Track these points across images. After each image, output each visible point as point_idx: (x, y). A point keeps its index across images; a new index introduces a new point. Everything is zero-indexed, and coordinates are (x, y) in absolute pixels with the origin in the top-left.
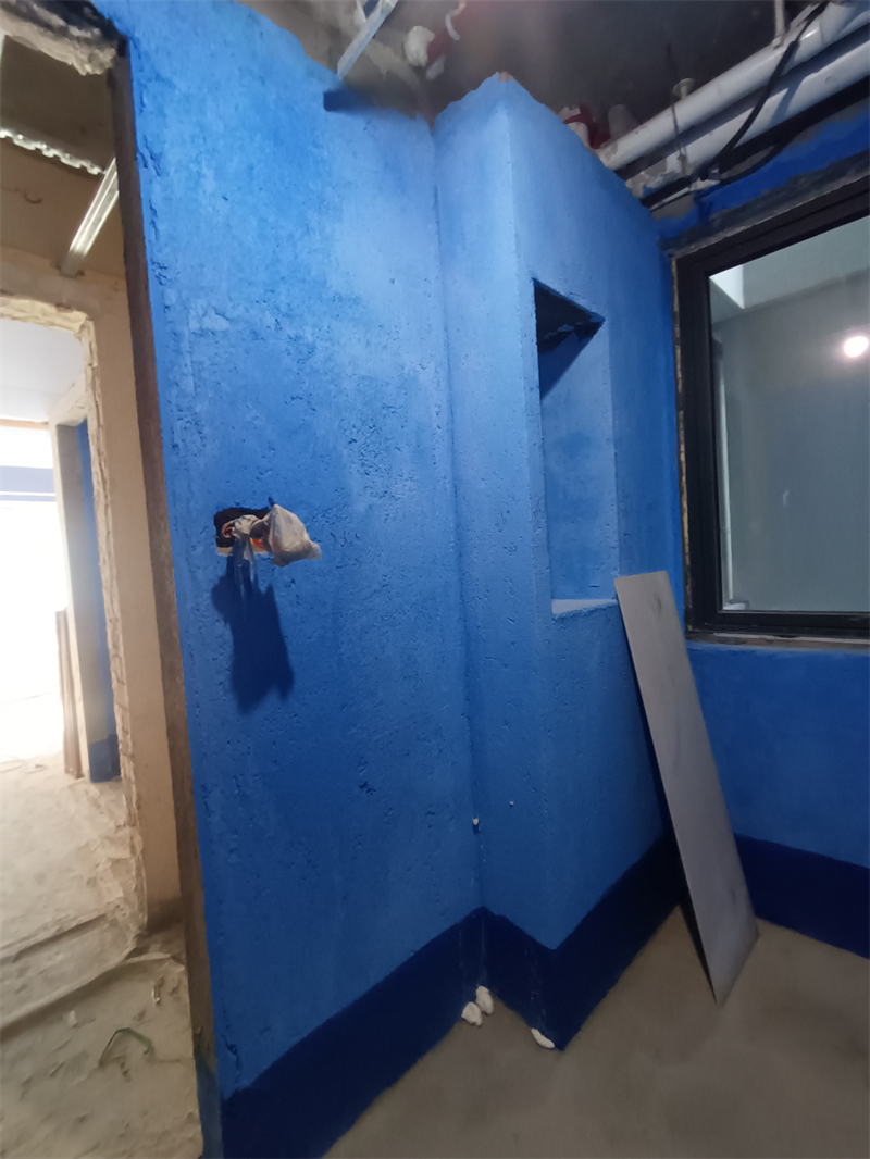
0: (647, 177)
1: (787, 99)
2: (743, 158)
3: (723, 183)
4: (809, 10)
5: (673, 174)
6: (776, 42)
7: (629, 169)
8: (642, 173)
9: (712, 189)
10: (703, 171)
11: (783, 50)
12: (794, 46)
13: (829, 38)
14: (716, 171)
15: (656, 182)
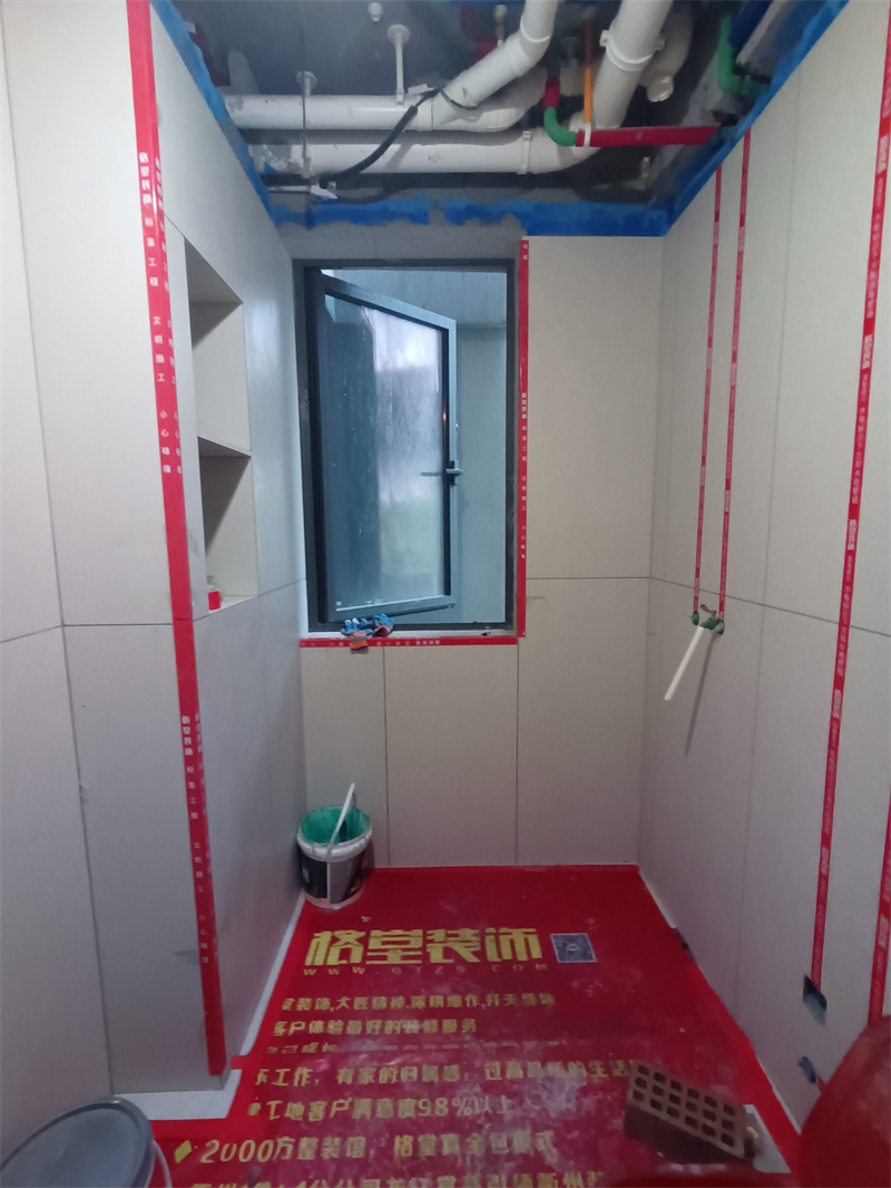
0: (270, 154)
1: (400, 155)
2: (357, 186)
3: (340, 200)
4: (424, 88)
5: (296, 165)
6: (400, 98)
7: (251, 136)
8: (265, 147)
9: (330, 201)
10: (325, 179)
11: (404, 110)
12: (413, 111)
13: (437, 125)
14: (334, 184)
15: (279, 165)
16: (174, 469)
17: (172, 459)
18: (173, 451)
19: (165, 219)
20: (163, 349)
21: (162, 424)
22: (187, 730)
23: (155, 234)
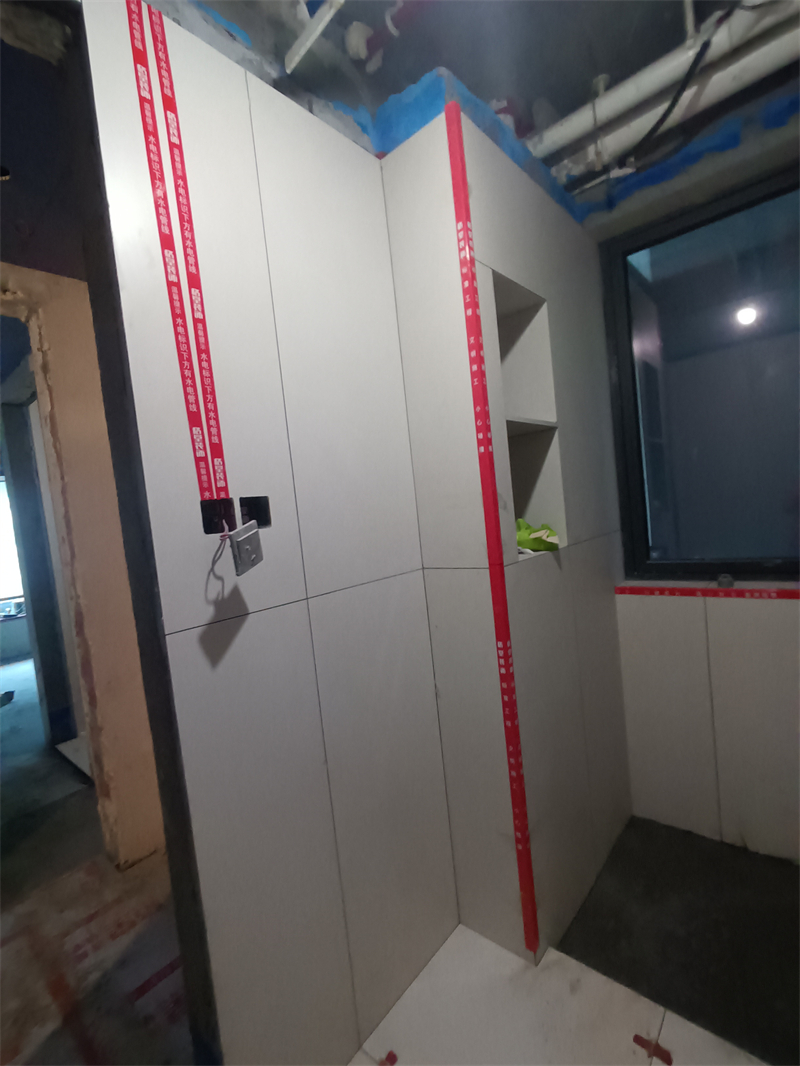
0: (570, 165)
1: (697, 95)
2: (656, 148)
4: (718, 14)
5: (591, 164)
6: (689, 42)
7: (553, 158)
8: (566, 161)
9: (631, 175)
10: (621, 160)
11: (697, 49)
12: (706, 46)
13: (737, 40)
14: (632, 159)
15: (577, 170)
16: (486, 449)
17: (485, 442)
18: (485, 435)
19: (477, 263)
20: (478, 360)
21: (477, 416)
22: (501, 653)
23: (470, 277)
